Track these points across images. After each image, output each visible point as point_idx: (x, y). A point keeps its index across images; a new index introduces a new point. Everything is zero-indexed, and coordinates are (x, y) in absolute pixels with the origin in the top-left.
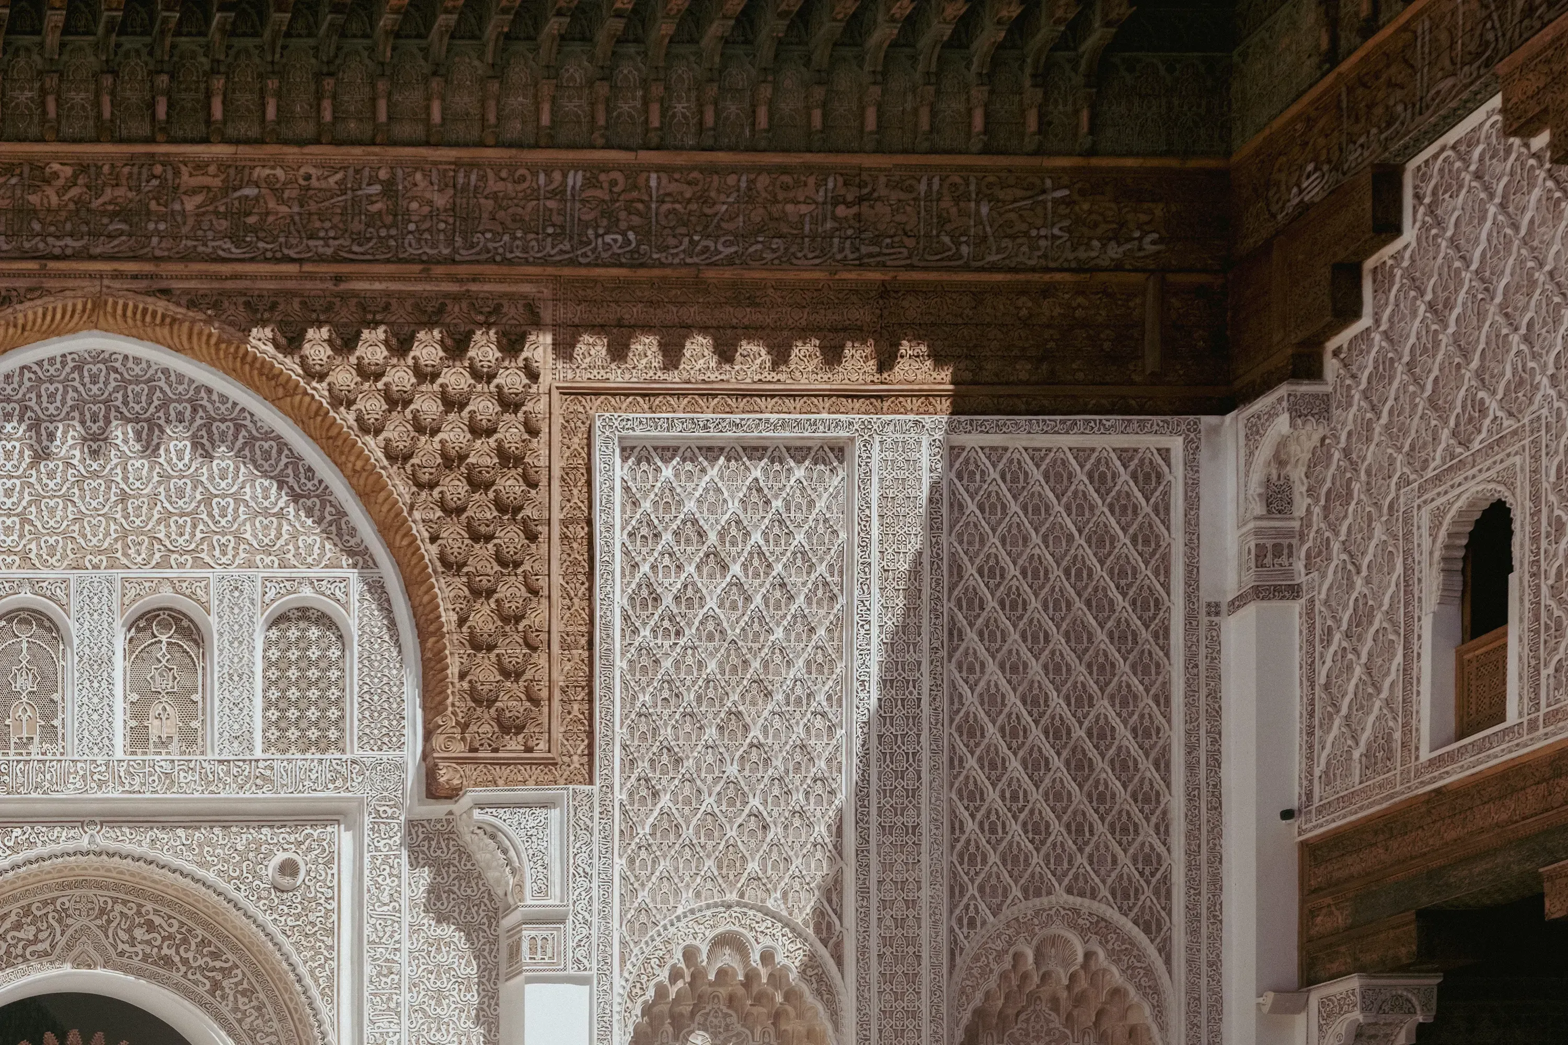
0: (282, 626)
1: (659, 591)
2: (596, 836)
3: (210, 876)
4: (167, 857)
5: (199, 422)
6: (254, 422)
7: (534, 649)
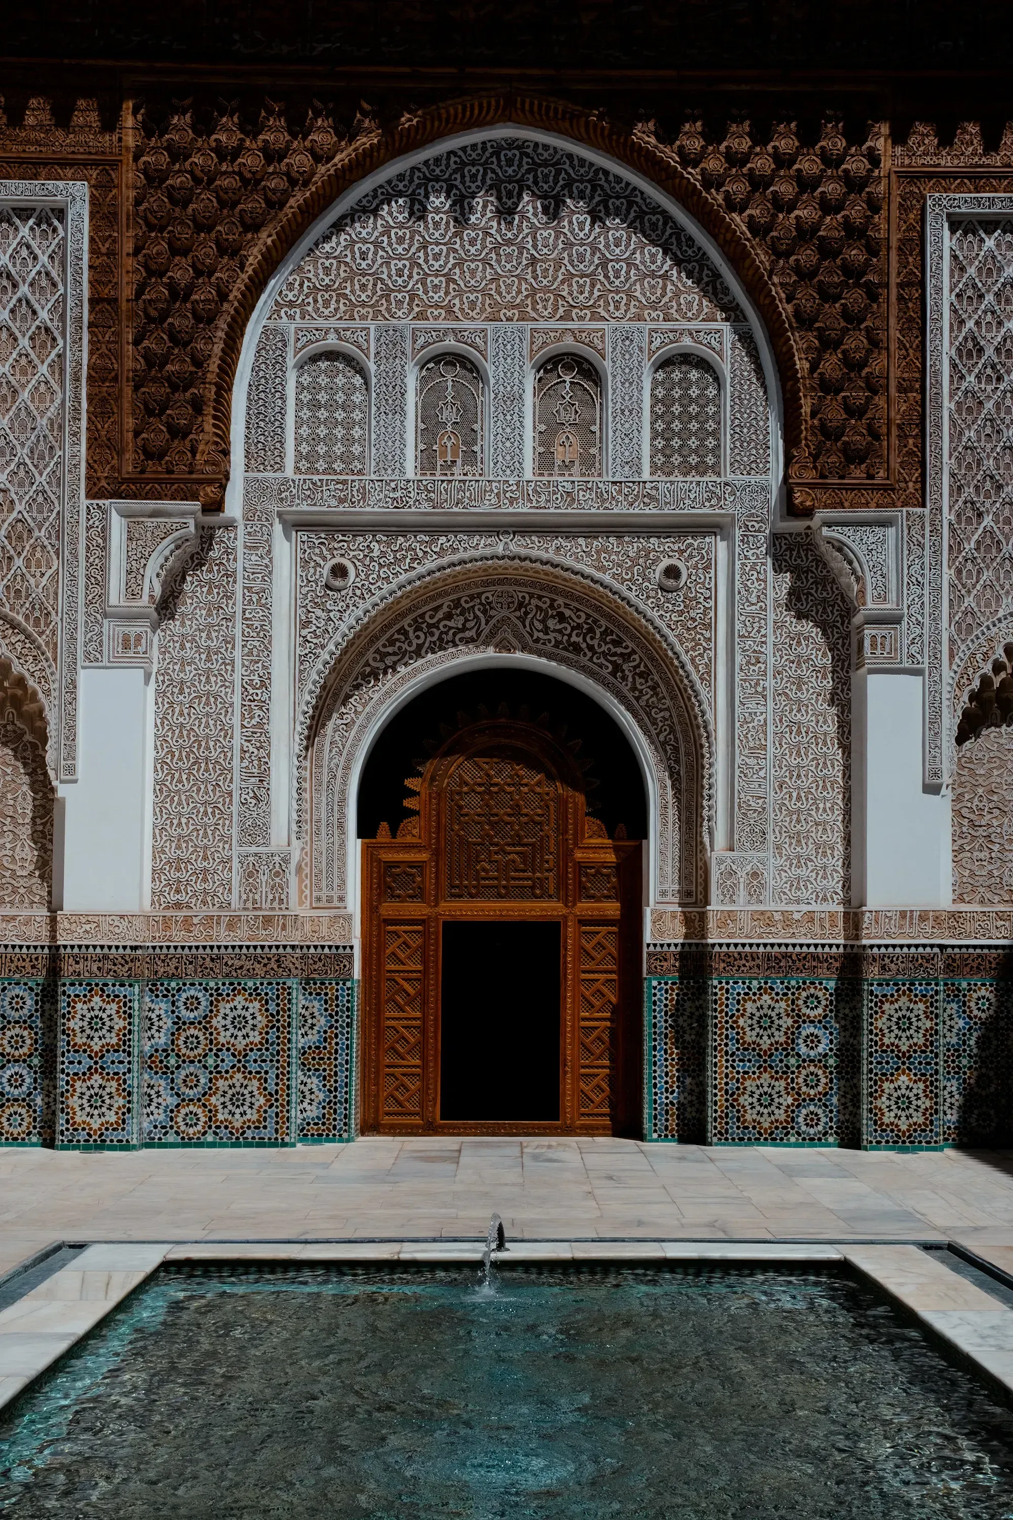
0: (668, 369)
1: (982, 343)
2: (927, 551)
3: (607, 578)
4: (570, 562)
5: (597, 199)
6: (644, 199)
7: (875, 392)
